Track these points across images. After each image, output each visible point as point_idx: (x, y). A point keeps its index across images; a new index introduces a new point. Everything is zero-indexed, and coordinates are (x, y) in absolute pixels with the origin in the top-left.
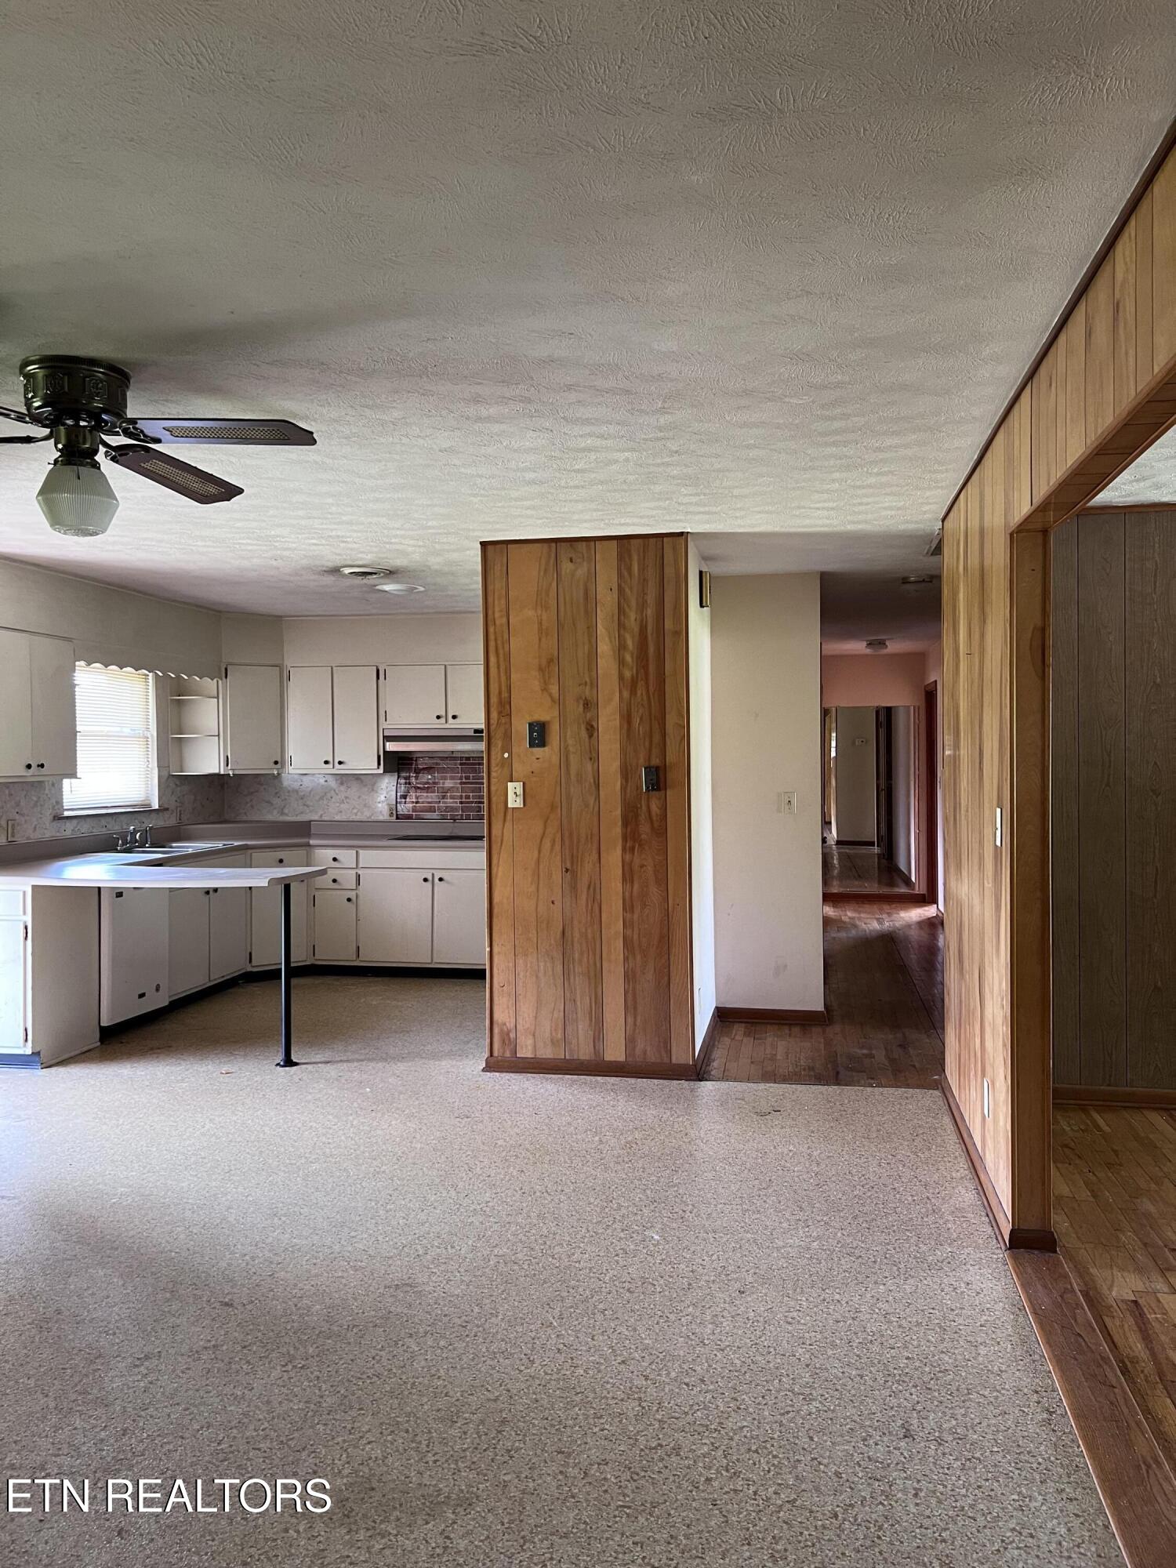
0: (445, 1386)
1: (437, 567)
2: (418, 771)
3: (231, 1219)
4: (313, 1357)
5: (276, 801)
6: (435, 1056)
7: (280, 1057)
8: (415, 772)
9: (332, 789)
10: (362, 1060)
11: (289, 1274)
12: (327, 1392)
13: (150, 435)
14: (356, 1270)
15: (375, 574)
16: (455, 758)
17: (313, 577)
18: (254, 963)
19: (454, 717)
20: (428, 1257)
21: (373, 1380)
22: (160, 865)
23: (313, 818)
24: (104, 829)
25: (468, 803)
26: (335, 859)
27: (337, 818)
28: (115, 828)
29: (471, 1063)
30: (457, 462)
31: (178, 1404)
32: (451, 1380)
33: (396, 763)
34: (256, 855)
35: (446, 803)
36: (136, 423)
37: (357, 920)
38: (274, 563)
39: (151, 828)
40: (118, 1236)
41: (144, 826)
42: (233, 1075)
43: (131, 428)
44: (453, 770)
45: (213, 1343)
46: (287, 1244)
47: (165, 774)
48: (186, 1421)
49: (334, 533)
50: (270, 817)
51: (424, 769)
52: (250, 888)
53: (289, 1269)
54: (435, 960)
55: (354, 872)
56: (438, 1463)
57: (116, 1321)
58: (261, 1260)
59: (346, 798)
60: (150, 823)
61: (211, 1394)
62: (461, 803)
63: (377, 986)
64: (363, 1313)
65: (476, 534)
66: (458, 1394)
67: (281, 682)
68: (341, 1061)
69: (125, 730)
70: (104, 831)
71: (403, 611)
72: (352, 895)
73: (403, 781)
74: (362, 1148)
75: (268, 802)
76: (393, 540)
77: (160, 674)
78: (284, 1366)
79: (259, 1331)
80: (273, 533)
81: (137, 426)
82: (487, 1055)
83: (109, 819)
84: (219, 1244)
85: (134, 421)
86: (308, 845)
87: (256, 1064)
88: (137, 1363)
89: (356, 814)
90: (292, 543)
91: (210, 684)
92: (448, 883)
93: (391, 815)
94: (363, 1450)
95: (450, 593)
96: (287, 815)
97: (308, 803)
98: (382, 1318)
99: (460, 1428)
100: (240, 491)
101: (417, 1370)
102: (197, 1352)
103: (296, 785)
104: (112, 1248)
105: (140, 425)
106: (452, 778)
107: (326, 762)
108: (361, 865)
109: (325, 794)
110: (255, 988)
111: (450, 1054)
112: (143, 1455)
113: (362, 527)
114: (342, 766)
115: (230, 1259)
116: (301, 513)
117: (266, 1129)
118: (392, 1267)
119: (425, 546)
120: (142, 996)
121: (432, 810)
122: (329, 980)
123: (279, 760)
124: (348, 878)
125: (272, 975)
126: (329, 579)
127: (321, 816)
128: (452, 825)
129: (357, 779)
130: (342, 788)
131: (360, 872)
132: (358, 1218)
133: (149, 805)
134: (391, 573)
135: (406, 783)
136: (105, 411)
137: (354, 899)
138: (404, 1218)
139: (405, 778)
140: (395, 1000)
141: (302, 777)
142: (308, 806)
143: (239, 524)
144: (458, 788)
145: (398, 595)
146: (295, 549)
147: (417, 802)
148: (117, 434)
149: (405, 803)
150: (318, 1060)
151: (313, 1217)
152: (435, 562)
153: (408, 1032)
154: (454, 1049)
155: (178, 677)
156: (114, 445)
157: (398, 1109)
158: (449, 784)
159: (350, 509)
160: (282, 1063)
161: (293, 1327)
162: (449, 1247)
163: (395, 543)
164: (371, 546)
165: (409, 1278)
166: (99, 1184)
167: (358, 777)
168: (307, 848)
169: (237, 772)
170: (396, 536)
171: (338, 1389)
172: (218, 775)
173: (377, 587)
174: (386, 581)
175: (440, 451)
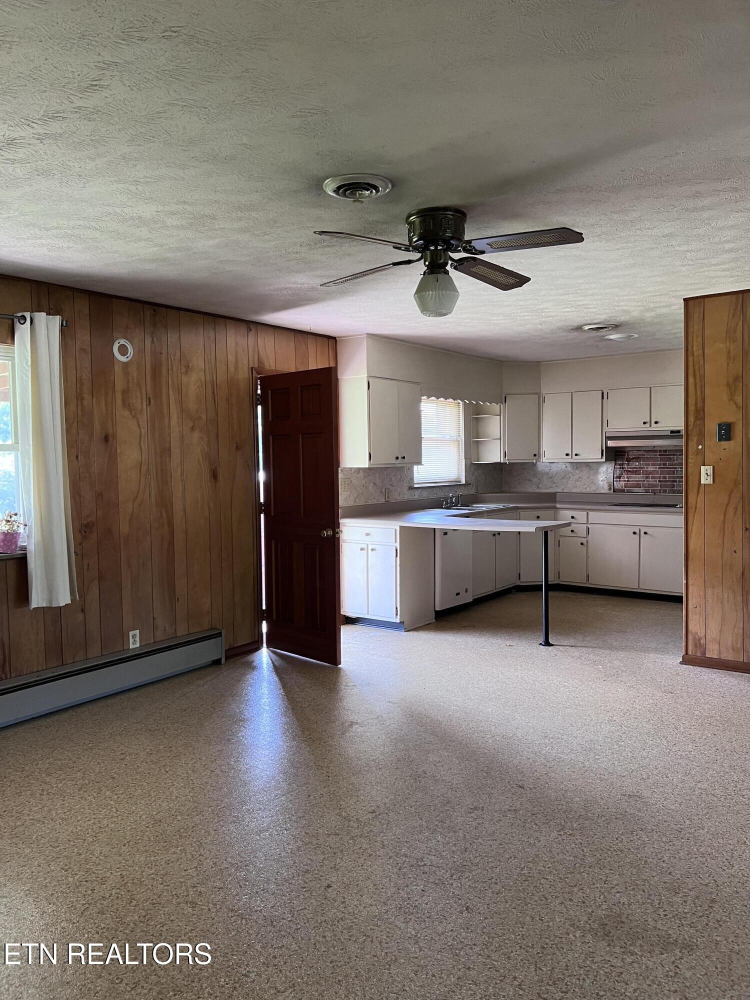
0: (669, 868)
1: (650, 320)
2: (629, 460)
3: (519, 735)
4: (576, 829)
5: (535, 480)
6: (647, 650)
7: (542, 640)
8: (627, 461)
9: (569, 473)
10: (595, 648)
11: (557, 775)
12: (587, 854)
13: (479, 249)
14: (601, 781)
15: (606, 328)
16: (656, 451)
17: (565, 334)
18: (522, 580)
19: (656, 423)
20: (650, 780)
21: (618, 853)
22: (468, 517)
23: (558, 491)
24: (436, 495)
25: (665, 481)
26: (573, 517)
27: (574, 490)
28: (441, 494)
29: (671, 657)
30: (674, 243)
31: (496, 840)
32: (673, 865)
33: (614, 455)
34: (522, 513)
35: (648, 481)
36: (471, 243)
37: (587, 557)
38: (540, 327)
39: (461, 495)
40: (454, 734)
41: (458, 493)
42: (514, 647)
43: (468, 247)
44: (654, 459)
45: (514, 808)
46: (555, 756)
47: (469, 462)
48: (501, 851)
49: (581, 303)
50: (530, 490)
51: (633, 458)
52: (519, 532)
53: (557, 772)
54: (641, 587)
55: (585, 526)
56: (667, 917)
57: (457, 784)
58: (539, 764)
59: (580, 478)
60: (460, 492)
61: (515, 839)
62: (660, 481)
63: (600, 600)
64: (608, 808)
65: (680, 293)
66: (678, 875)
67: (539, 405)
68: (581, 646)
69: (446, 436)
70: (435, 496)
71: (621, 352)
72: (584, 541)
73: (618, 467)
74: (600, 704)
76: (621, 304)
77: (468, 402)
78: (558, 831)
79: (541, 806)
80: (542, 307)
81: (472, 244)
82: (683, 653)
83: (438, 489)
84: (513, 749)
85: (469, 242)
86: (555, 508)
87: (527, 642)
88: (471, 811)
89: (586, 488)
90: (553, 312)
91: (495, 407)
92: (650, 535)
93: (610, 489)
94: (614, 896)
95: (657, 337)
96: (541, 489)
97: (555, 481)
98: (621, 814)
99: (681, 898)
100: (528, 279)
101: (647, 853)
102: (505, 812)
103: (547, 470)
104: (451, 741)
105: (473, 244)
106: (653, 465)
107: (567, 455)
108: (590, 522)
109: (565, 476)
110: (523, 596)
111: (656, 650)
112: (477, 865)
113: (600, 297)
114: (577, 457)
115: (520, 759)
116: (561, 291)
117: (537, 683)
118: (625, 783)
119: (642, 306)
120: (458, 594)
121: (638, 486)
122: (569, 594)
123: (537, 454)
124: (581, 529)
125: (537, 588)
126: (575, 334)
127: (563, 489)
128: (653, 496)
129: (587, 466)
130: (577, 471)
131: (589, 526)
132: (600, 748)
133: (460, 482)
134: (616, 327)
135: (620, 468)
136: (452, 238)
137: (585, 543)
138: (631, 752)
139: (620, 465)
140: (614, 611)
141: (551, 464)
142: (554, 483)
143: (521, 303)
144: (657, 472)
145: (621, 342)
146: (555, 316)
147: (628, 481)
148: (459, 251)
149: (620, 481)
150: (565, 644)
151: (570, 742)
152: (648, 315)
153: (625, 632)
154: (658, 647)
155: (478, 403)
156: (456, 259)
157: (622, 681)
158: (651, 468)
159: (594, 285)
160: (543, 644)
161: (562, 808)
162: (664, 776)
163: (622, 306)
164: (605, 309)
165: (638, 792)
166: (441, 702)
167: (587, 464)
168: (554, 510)
169: (511, 462)
170: (622, 301)
171: (595, 854)
172: (500, 463)
173: (606, 337)
174: (612, 332)
175: (662, 237)
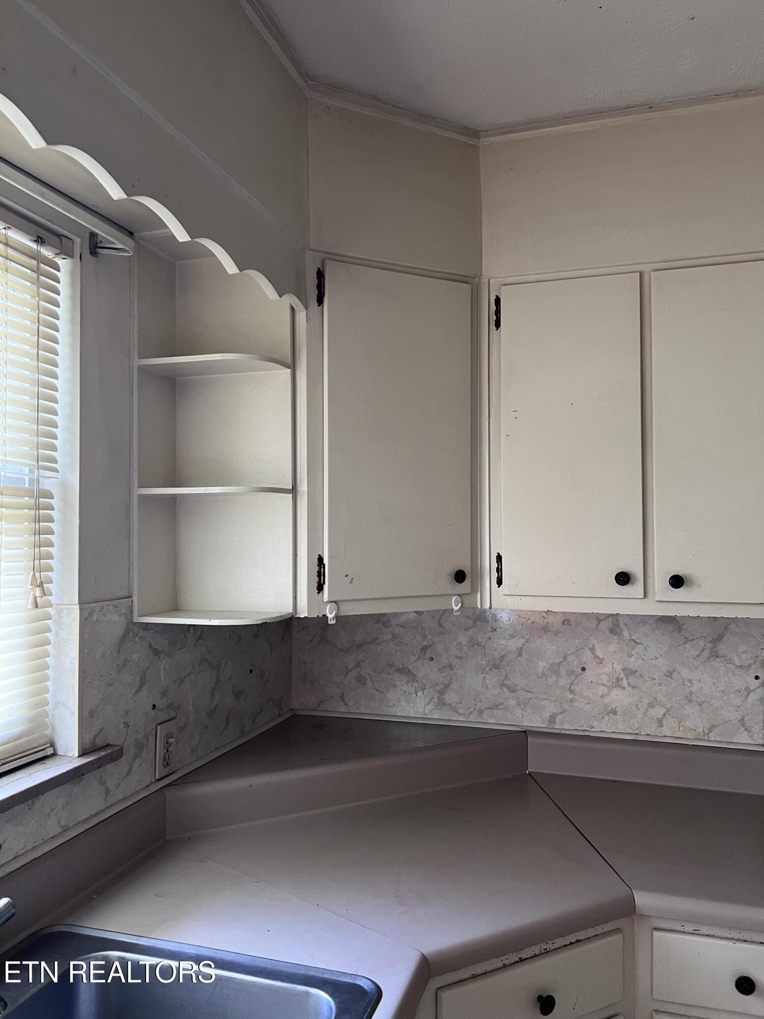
23: (532, 724)
75: (404, 671)
107: (623, 579)
123: (463, 570)
142: (513, 690)
169: (350, 610)
